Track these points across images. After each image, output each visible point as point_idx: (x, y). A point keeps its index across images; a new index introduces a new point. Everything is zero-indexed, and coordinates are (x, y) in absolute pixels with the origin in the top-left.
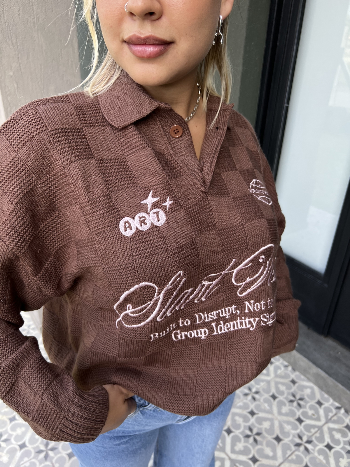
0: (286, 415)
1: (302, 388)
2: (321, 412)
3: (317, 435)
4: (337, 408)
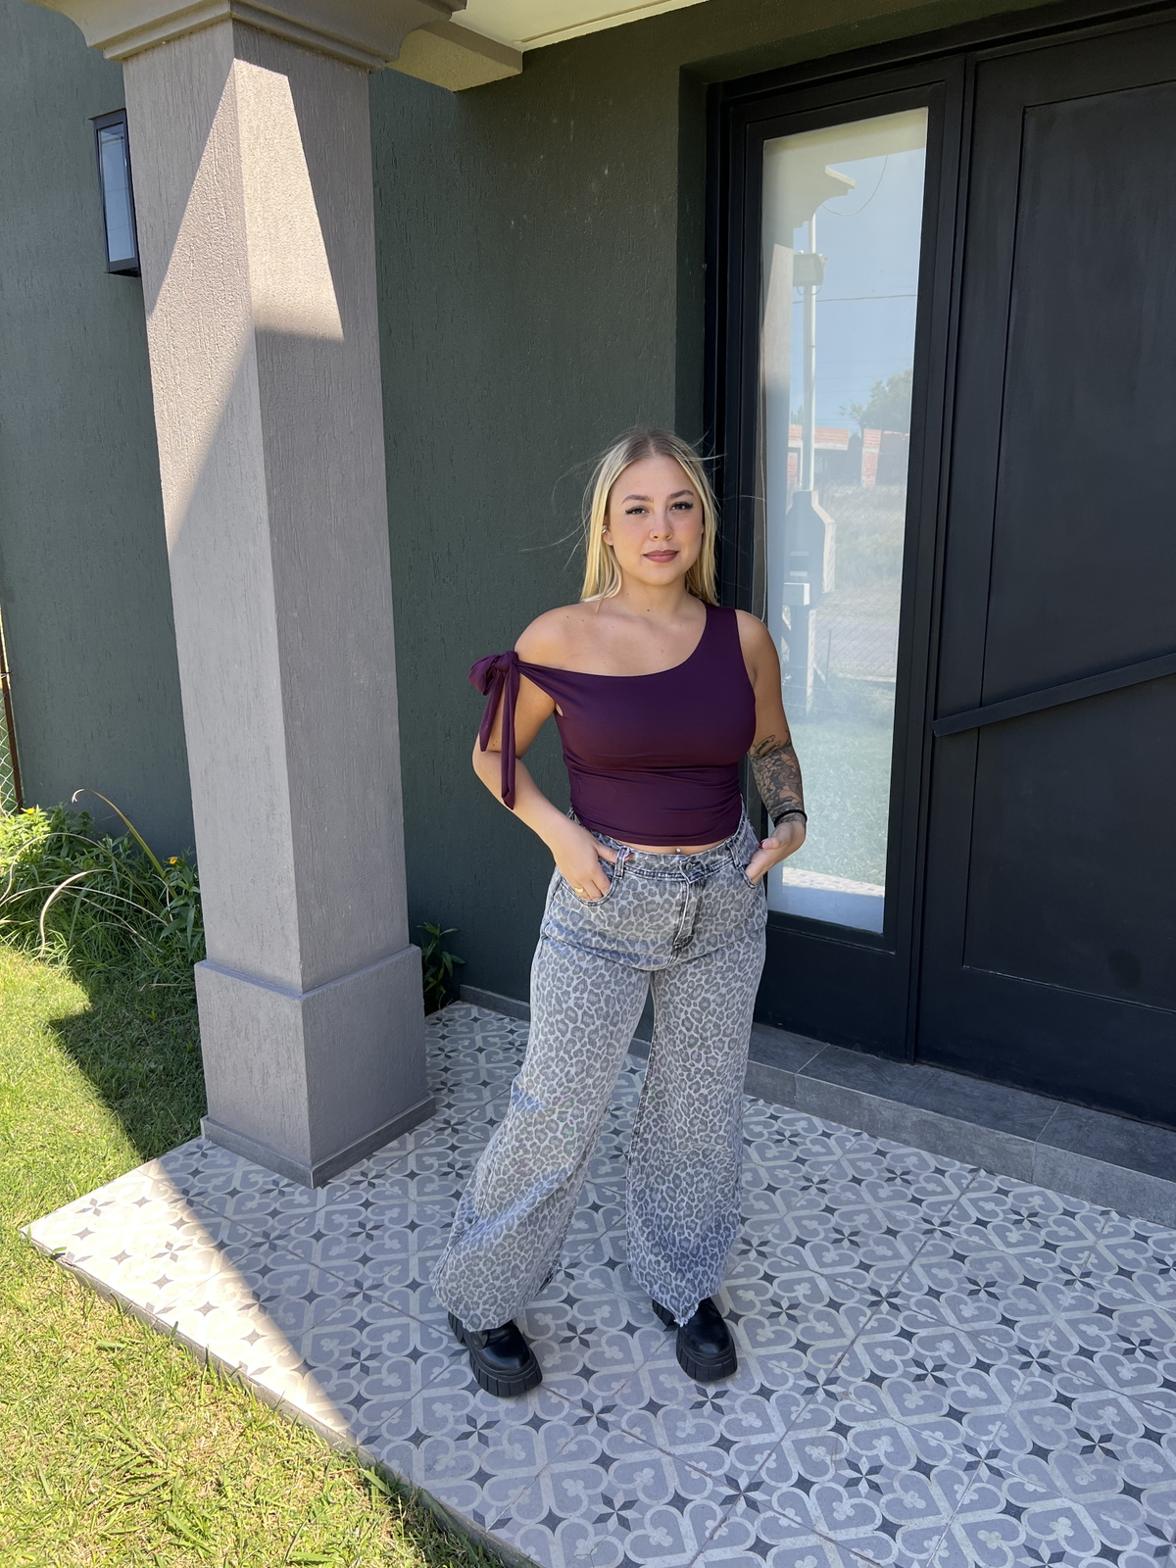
0: (889, 1198)
1: (900, 1158)
2: (947, 1181)
3: (955, 1211)
4: (972, 1171)
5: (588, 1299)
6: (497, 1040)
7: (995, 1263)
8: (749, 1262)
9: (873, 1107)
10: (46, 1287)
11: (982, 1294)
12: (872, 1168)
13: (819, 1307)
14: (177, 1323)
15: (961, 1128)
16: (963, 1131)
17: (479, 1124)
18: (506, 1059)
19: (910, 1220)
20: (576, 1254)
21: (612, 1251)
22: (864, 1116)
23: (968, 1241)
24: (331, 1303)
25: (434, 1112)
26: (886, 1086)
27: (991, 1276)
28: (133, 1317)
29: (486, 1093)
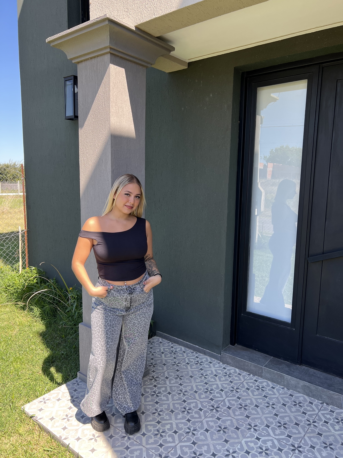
2: (314, 406)
3: (317, 418)
4: (321, 403)
5: (200, 443)
6: (168, 350)
7: (332, 437)
8: (252, 433)
9: (288, 380)
10: (28, 427)
11: (328, 448)
12: (289, 401)
13: (275, 450)
14: (69, 444)
15: (318, 389)
16: (318, 390)
17: (163, 378)
18: (171, 356)
19: (303, 420)
20: (195, 426)
21: (206, 426)
22: (285, 382)
23: (322, 429)
24: (118, 439)
25: (149, 373)
26: (292, 372)
27: (331, 441)
28: (55, 440)
29: (165, 367)
